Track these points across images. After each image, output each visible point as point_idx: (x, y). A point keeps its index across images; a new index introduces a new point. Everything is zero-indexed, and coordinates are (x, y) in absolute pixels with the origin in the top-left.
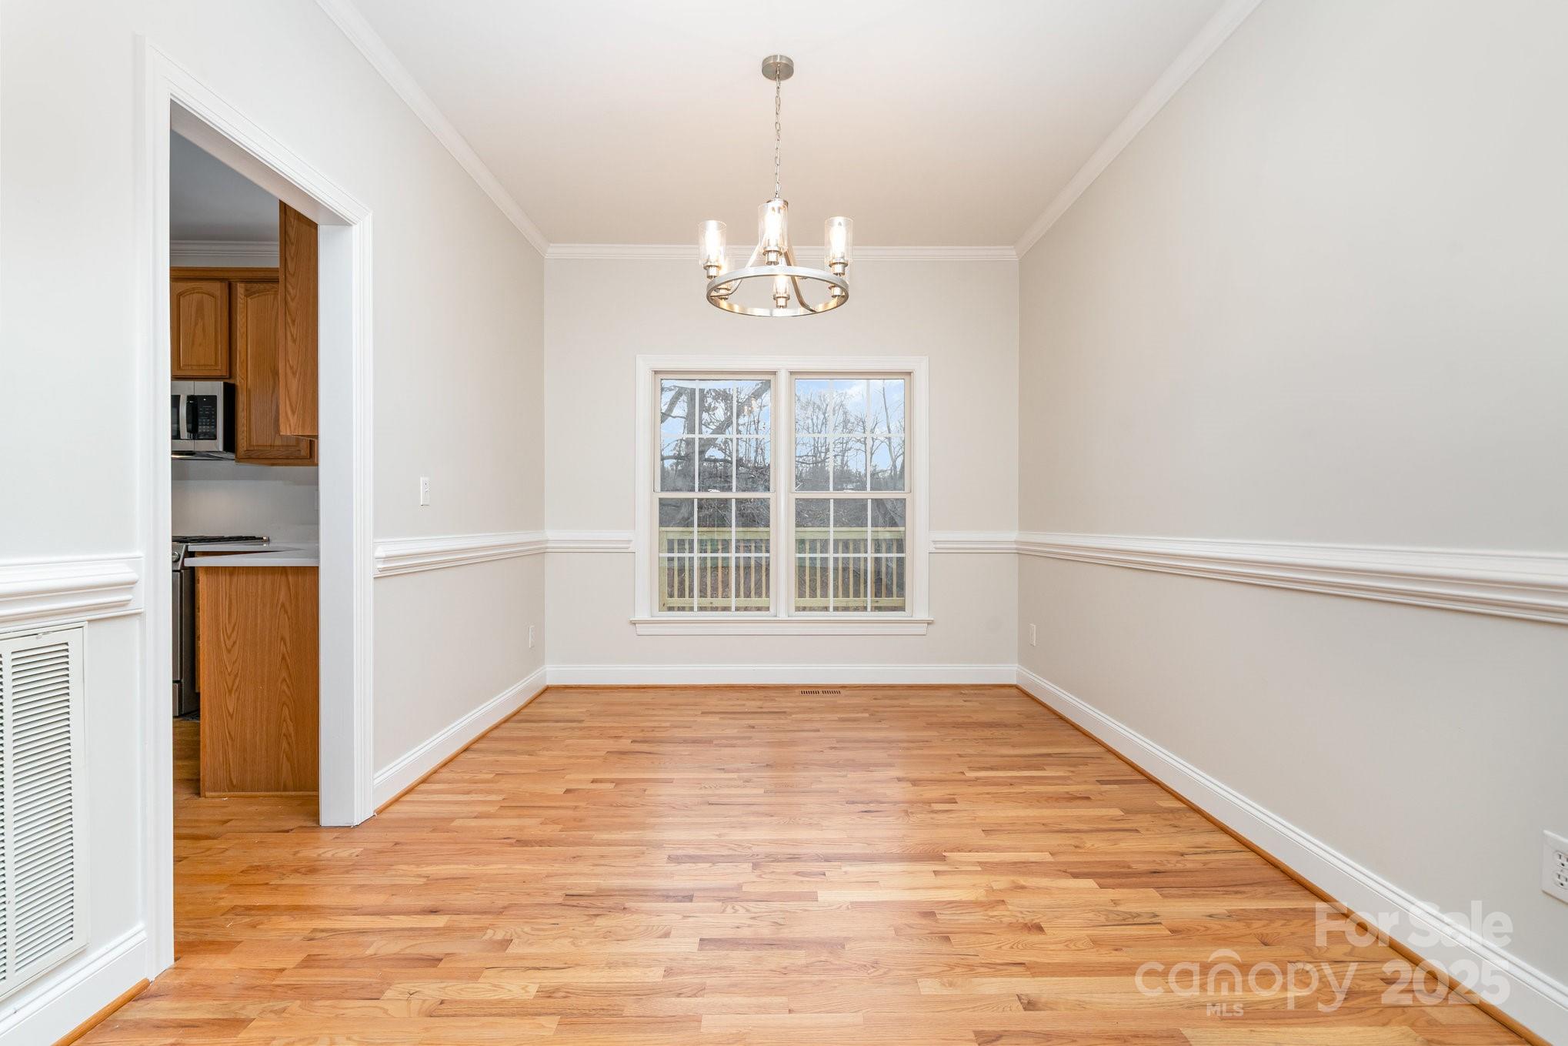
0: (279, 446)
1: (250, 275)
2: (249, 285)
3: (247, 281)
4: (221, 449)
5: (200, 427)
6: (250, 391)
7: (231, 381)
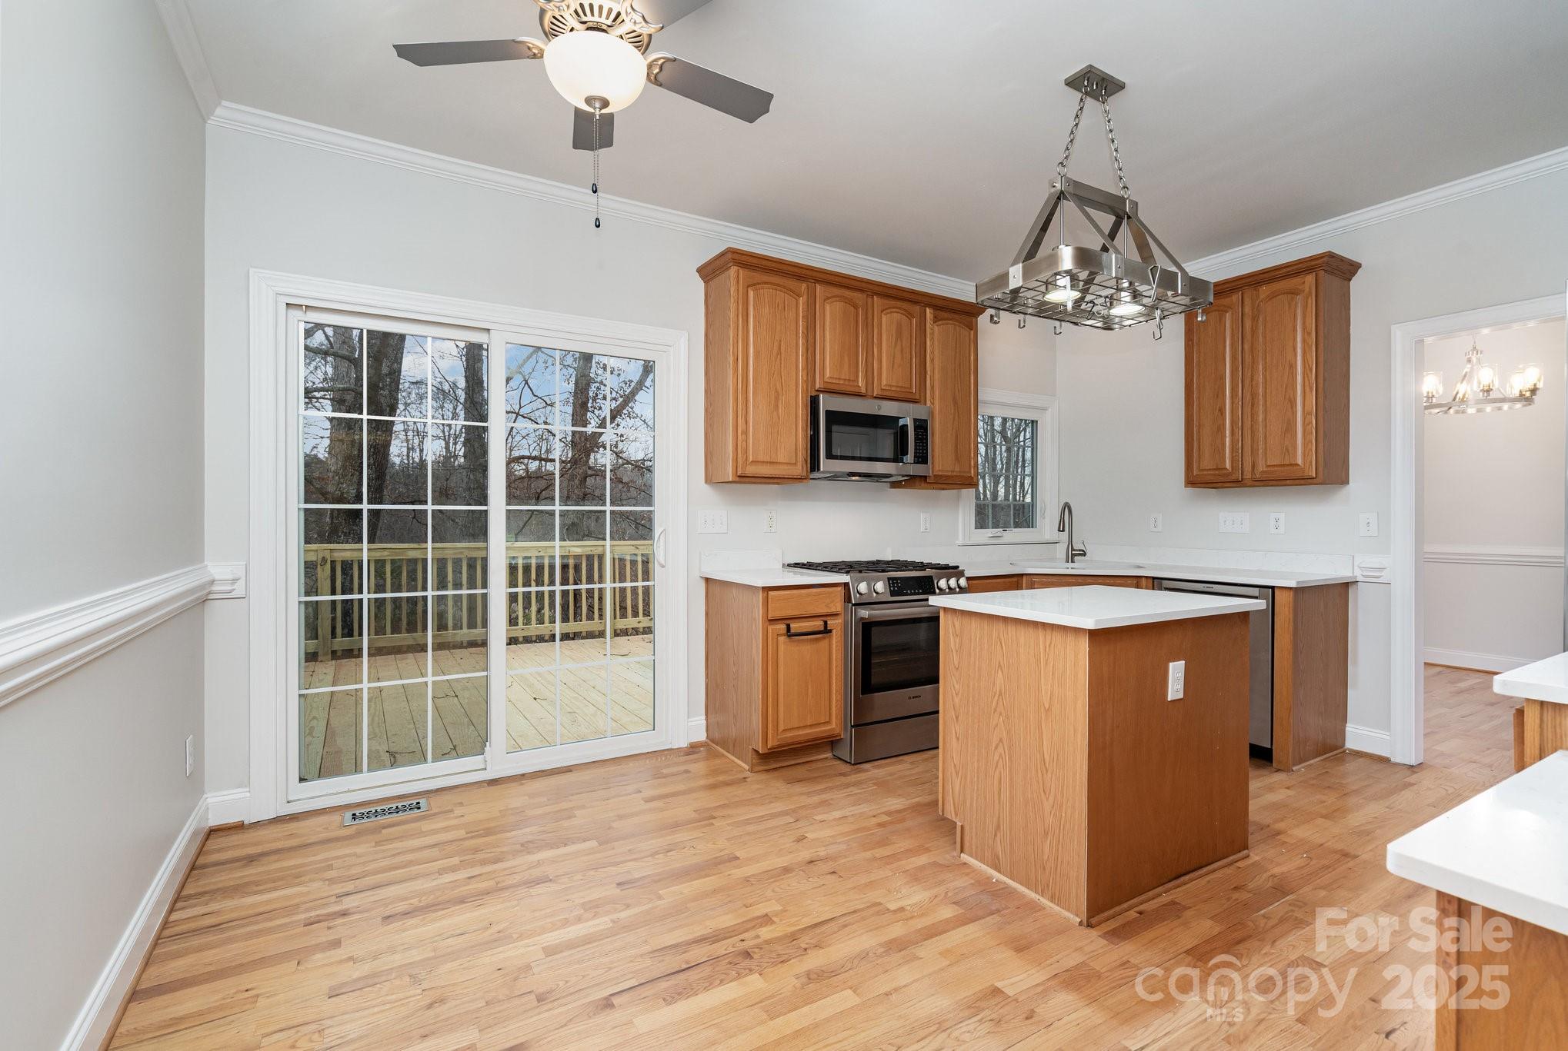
1: (940, 303)
2: (938, 312)
3: (935, 307)
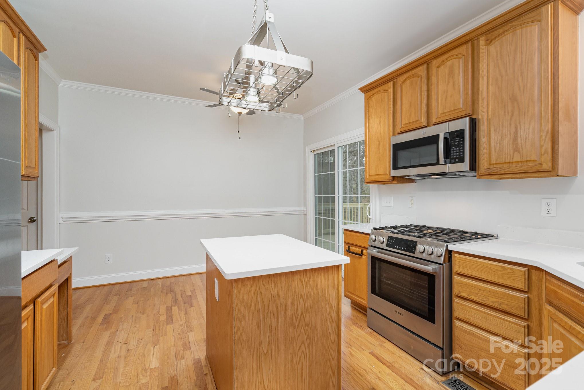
0: (518, 162)
2: (489, 36)
3: (486, 33)
4: (467, 169)
5: (452, 154)
6: (490, 120)
7: (474, 117)
